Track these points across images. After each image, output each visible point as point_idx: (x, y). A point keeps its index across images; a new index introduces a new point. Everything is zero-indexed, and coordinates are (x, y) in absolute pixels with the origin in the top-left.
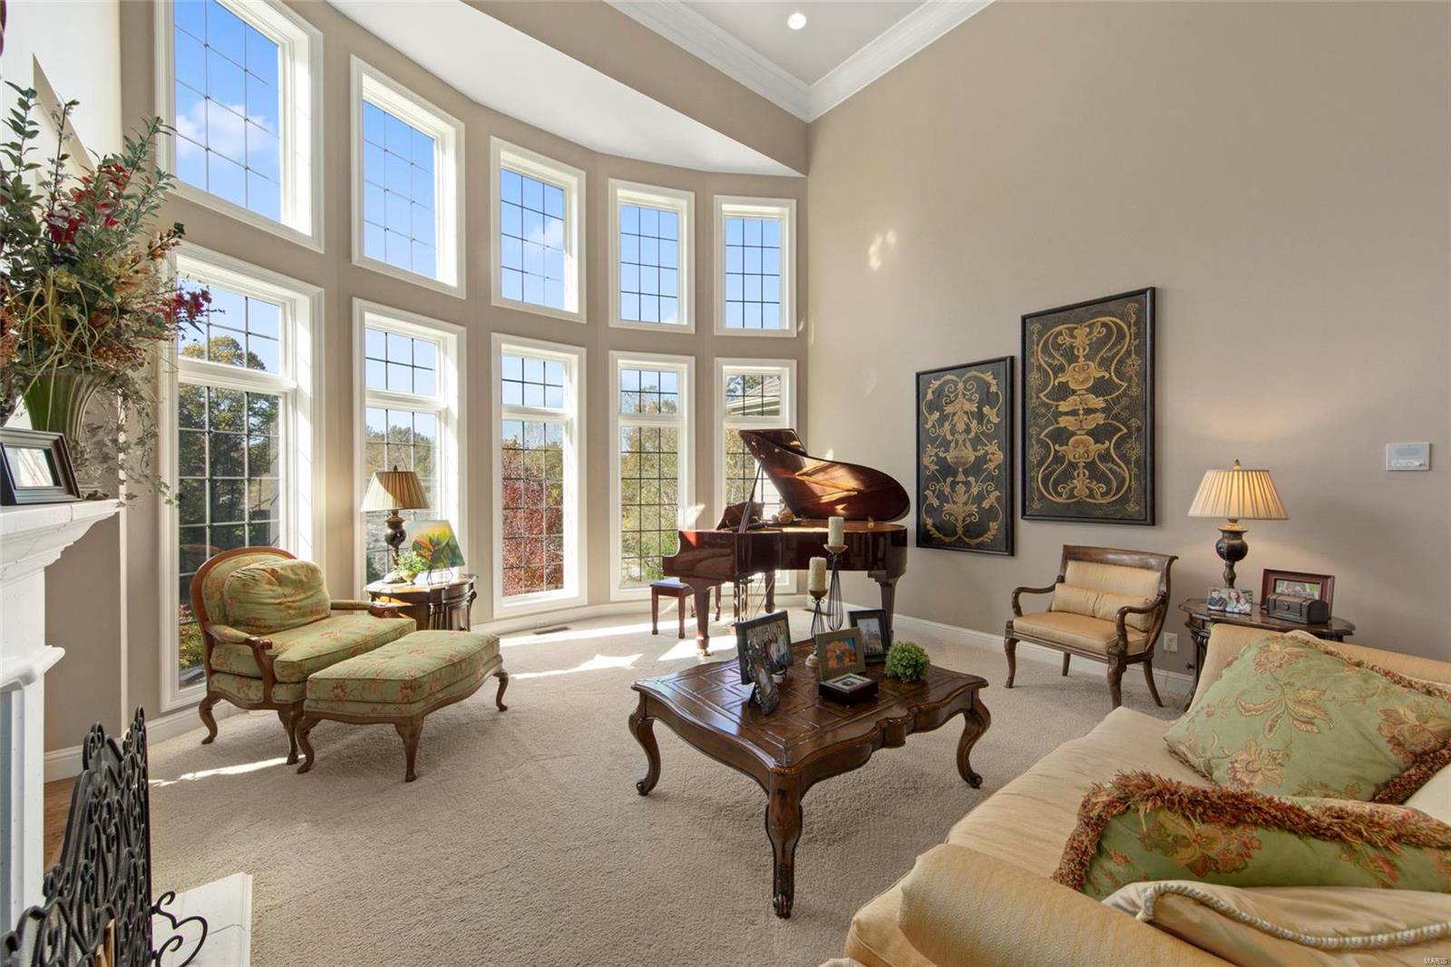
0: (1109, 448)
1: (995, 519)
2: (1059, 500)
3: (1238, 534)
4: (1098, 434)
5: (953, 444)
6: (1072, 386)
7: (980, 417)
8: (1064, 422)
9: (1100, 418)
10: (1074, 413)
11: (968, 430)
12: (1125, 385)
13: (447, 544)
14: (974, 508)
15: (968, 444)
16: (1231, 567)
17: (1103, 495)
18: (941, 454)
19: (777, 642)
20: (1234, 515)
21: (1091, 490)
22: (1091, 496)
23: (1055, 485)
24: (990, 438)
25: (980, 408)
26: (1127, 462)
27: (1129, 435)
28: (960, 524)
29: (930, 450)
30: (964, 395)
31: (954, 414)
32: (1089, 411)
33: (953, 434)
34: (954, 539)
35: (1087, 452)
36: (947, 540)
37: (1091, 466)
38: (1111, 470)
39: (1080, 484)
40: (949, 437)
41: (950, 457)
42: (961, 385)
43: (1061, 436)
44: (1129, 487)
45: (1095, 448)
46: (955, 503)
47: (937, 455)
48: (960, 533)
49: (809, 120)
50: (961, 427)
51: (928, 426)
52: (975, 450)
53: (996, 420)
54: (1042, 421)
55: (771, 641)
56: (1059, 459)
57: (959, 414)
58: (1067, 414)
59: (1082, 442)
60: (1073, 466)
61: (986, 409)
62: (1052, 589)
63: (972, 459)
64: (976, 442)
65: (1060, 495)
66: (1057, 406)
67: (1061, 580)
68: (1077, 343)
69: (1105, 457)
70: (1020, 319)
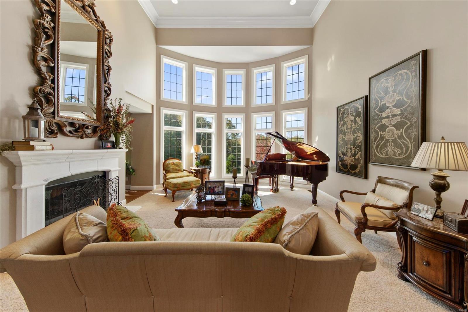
0: (402, 132)
1: (360, 164)
2: (382, 156)
4: (398, 126)
5: (347, 133)
6: (387, 105)
7: (355, 122)
8: (384, 121)
9: (398, 119)
10: (388, 117)
11: (351, 128)
12: (409, 101)
13: (207, 160)
14: (353, 158)
15: (351, 133)
16: (438, 195)
17: (400, 154)
18: (343, 137)
19: (218, 187)
20: (442, 166)
21: (394, 152)
22: (394, 155)
23: (381, 150)
24: (358, 130)
25: (355, 118)
26: (410, 139)
27: (411, 126)
28: (349, 165)
29: (340, 136)
30: (351, 113)
31: (347, 121)
32: (394, 116)
33: (347, 129)
34: (347, 170)
35: (393, 134)
36: (345, 170)
37: (394, 141)
38: (403, 143)
39: (390, 149)
40: (346, 131)
41: (346, 138)
42: (349, 110)
43: (383, 128)
44: (411, 151)
45: (396, 132)
46: (347, 156)
47: (342, 138)
48: (349, 168)
50: (349, 127)
51: (340, 127)
52: (354, 135)
53: (360, 123)
54: (376, 122)
56: (382, 138)
57: (349, 121)
58: (385, 118)
59: (390, 130)
60: (387, 141)
61: (357, 119)
63: (353, 139)
64: (354, 132)
65: (382, 154)
66: (381, 115)
67: (374, 191)
68: (389, 85)
69: (400, 137)
70: (368, 79)
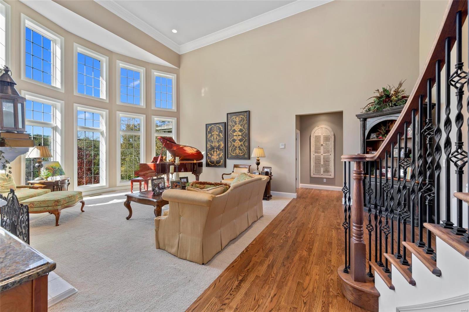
0: (242, 144)
1: (222, 159)
2: (234, 155)
3: (259, 160)
4: (241, 140)
5: (214, 142)
6: (236, 130)
7: (219, 136)
8: (235, 137)
9: (240, 137)
10: (236, 136)
11: (217, 139)
12: (245, 130)
13: (58, 168)
14: (218, 157)
15: (217, 142)
16: (258, 166)
17: (241, 153)
18: (211, 144)
20: (258, 156)
21: (239, 152)
22: (239, 154)
23: (233, 151)
24: (221, 140)
25: (219, 133)
26: (245, 146)
27: (245, 141)
28: (215, 161)
29: (209, 143)
30: (216, 130)
31: (214, 135)
32: (239, 135)
33: (213, 139)
34: (214, 164)
35: (238, 144)
36: (212, 165)
37: (239, 147)
38: (242, 148)
39: (237, 151)
40: (213, 140)
41: (213, 145)
42: (215, 128)
43: (234, 141)
44: (245, 152)
45: (240, 143)
46: (214, 156)
47: (210, 144)
48: (215, 163)
49: (180, 54)
50: (215, 138)
51: (208, 137)
52: (218, 143)
53: (222, 137)
54: (231, 137)
55: (160, 183)
56: (234, 146)
57: (215, 135)
58: (235, 136)
59: (237, 142)
60: (236, 147)
61: (220, 134)
62: (231, 174)
63: (218, 145)
64: (218, 142)
65: (234, 153)
66: (233, 134)
67: (233, 172)
68: (237, 120)
69: (241, 145)
70: (226, 114)
